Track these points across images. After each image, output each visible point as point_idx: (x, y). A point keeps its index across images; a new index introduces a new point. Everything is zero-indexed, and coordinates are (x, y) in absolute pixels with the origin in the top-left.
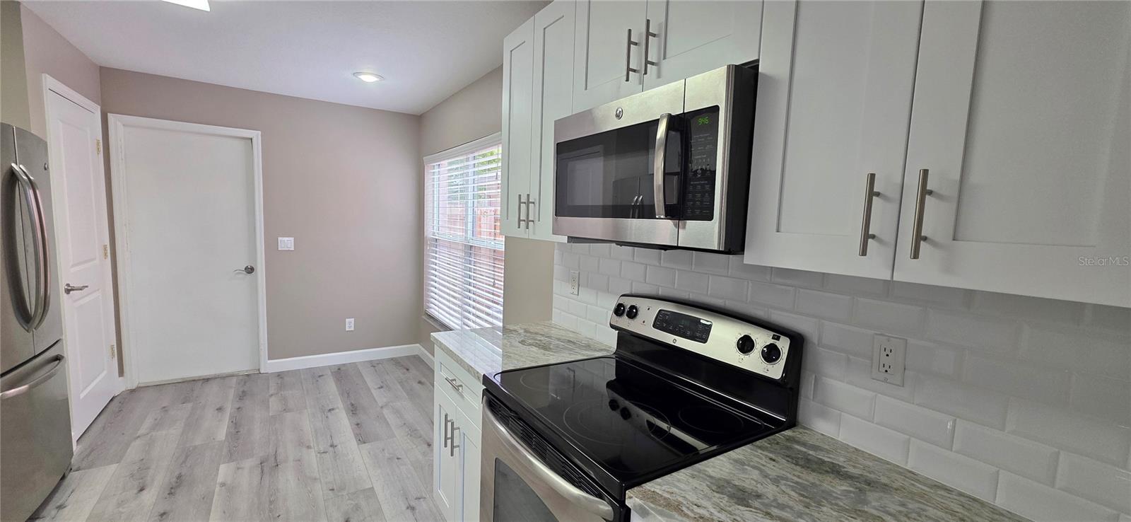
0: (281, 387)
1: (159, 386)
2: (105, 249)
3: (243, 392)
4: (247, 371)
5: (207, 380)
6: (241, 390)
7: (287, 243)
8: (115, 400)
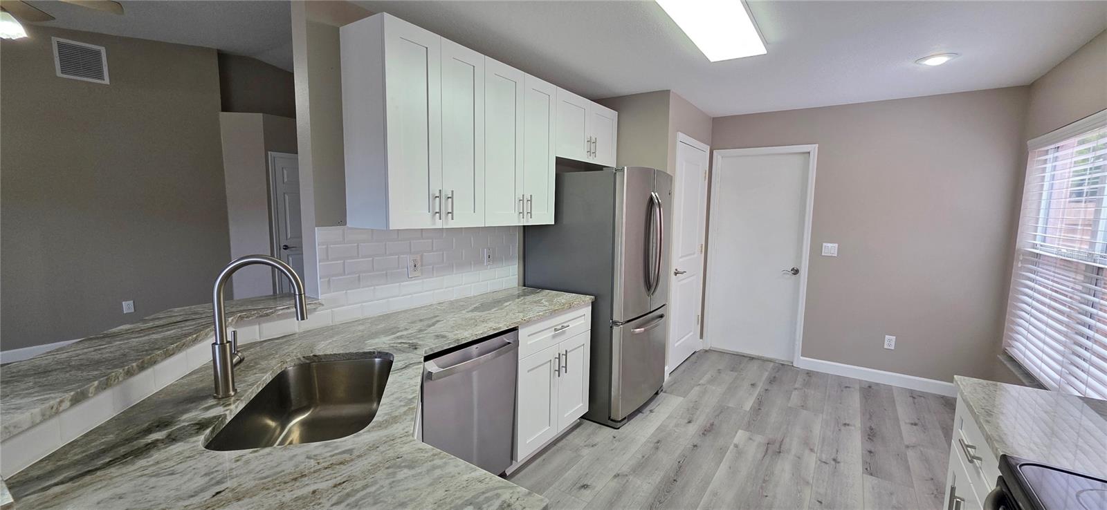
0: (807, 384)
1: (722, 353)
2: (702, 246)
3: (775, 377)
4: (783, 361)
5: (752, 358)
6: (773, 375)
7: (830, 249)
8: (696, 354)
